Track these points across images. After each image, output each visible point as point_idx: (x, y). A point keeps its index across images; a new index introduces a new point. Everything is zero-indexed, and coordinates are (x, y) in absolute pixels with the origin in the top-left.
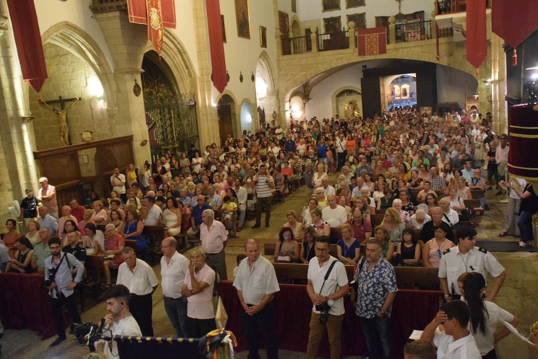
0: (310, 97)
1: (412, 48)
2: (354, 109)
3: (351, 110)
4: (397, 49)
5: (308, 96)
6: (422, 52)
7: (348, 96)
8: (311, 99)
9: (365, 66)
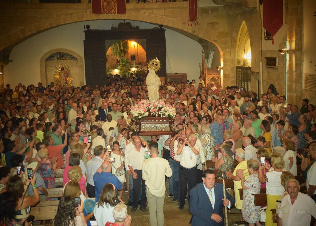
0: (10, 59)
1: (154, 10)
2: (67, 76)
3: (63, 77)
4: (137, 10)
5: (8, 57)
6: (165, 15)
7: (58, 61)
8: (11, 61)
9: (88, 27)
